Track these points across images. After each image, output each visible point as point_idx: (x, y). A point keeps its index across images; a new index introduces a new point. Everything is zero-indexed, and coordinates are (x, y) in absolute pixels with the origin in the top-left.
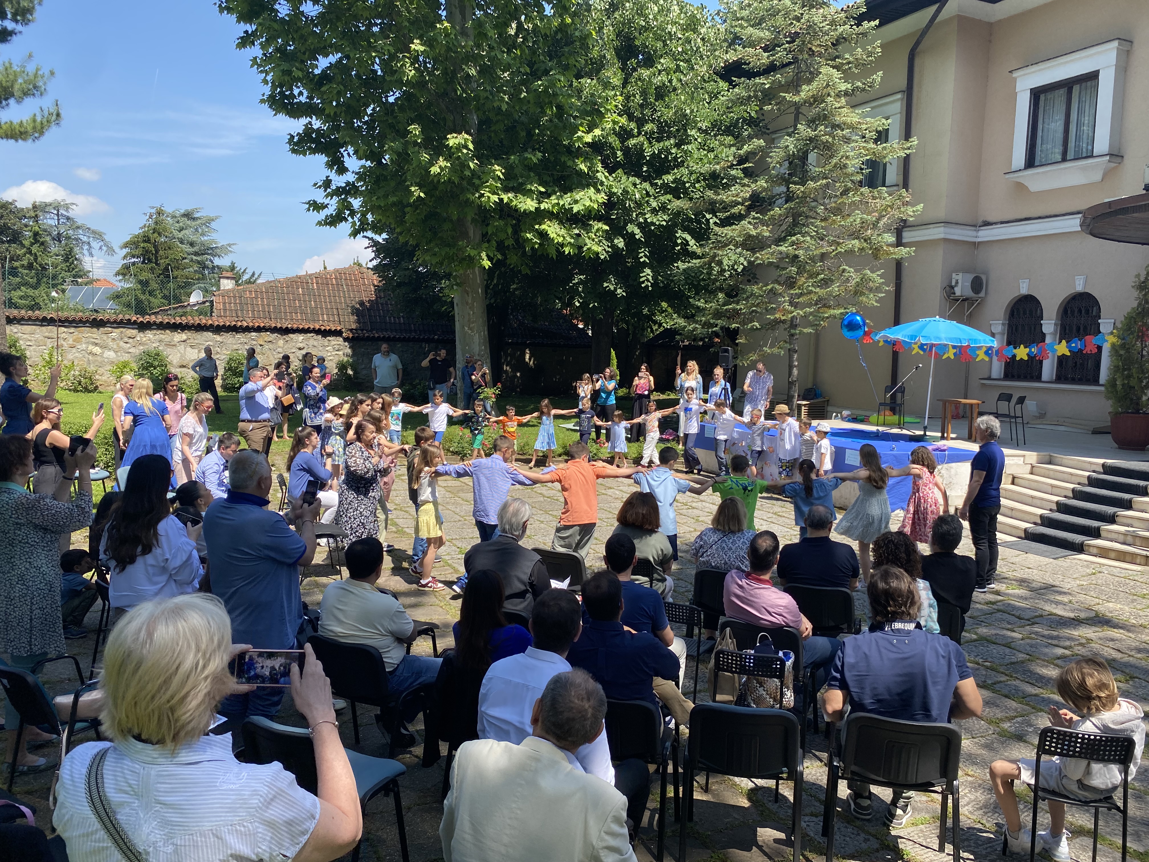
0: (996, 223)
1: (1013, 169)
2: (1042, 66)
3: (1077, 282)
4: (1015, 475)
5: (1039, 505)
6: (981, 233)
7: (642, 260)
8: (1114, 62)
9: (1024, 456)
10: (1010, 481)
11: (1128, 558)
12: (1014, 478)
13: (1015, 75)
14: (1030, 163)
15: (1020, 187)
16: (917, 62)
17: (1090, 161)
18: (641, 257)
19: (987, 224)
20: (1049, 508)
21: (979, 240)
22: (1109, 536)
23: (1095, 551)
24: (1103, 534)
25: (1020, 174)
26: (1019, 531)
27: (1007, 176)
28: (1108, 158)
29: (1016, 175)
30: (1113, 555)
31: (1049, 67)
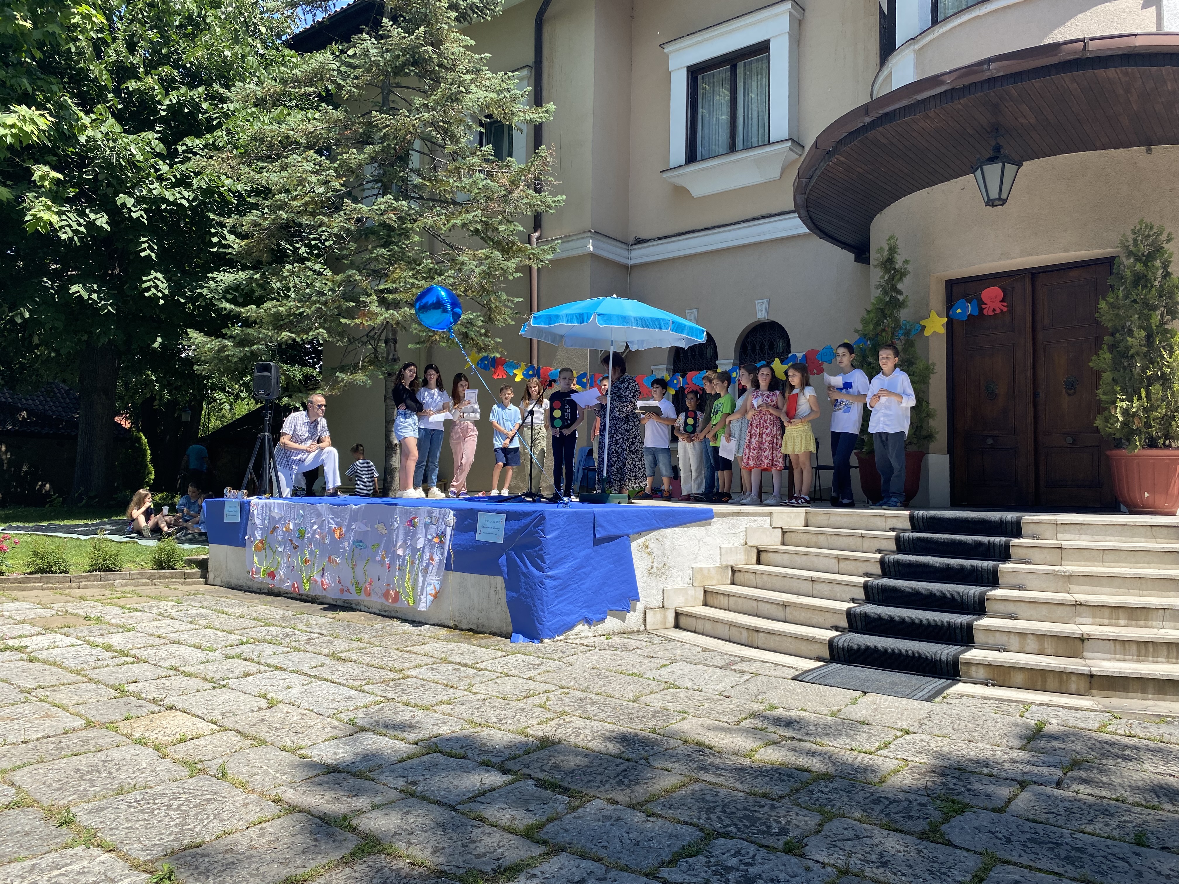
0: (652, 240)
1: (671, 166)
2: (698, 37)
3: (758, 308)
4: (762, 547)
5: (827, 593)
6: (634, 254)
7: (143, 254)
8: (787, 28)
9: (770, 514)
10: (754, 560)
11: (1051, 683)
12: (759, 552)
13: (668, 49)
14: (692, 157)
15: (680, 192)
16: (546, 30)
17: (768, 149)
18: (144, 250)
19: (639, 241)
20: (848, 597)
21: (632, 262)
22: (991, 640)
23: (981, 673)
24: (978, 637)
25: (681, 171)
26: (816, 646)
27: (665, 175)
28: (789, 144)
29: (675, 173)
30: (1019, 678)
31: (707, 40)
